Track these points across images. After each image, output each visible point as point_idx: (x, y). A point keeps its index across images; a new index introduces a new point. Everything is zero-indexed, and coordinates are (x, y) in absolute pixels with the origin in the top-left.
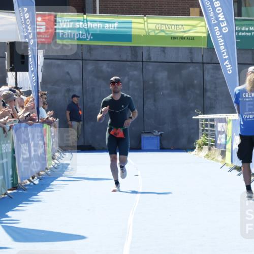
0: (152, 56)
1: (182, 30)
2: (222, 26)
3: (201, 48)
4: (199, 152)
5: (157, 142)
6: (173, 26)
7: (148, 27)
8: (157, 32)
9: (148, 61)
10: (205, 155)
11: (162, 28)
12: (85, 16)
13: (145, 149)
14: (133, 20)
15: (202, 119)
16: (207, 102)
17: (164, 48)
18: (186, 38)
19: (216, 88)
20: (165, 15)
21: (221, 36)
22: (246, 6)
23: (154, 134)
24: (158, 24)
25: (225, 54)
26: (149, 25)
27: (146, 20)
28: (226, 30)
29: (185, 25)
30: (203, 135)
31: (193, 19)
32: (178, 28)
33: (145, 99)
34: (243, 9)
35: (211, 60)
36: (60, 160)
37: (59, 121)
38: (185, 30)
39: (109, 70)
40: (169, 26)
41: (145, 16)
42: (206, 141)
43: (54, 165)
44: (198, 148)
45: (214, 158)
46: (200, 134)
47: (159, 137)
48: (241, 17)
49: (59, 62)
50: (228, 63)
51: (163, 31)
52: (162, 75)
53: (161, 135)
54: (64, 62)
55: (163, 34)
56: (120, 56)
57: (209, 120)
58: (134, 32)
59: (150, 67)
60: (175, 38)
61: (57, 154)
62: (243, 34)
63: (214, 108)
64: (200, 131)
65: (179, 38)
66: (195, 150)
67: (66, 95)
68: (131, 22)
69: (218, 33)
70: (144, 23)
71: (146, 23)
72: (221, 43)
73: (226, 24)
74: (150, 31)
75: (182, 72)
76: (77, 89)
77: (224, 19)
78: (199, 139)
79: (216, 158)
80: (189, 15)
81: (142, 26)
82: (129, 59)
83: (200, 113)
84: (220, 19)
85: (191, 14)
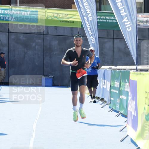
0: (49, 31)
1: (67, 17)
2: (89, 16)
3: (78, 28)
5: (51, 81)
6: (62, 15)
8: (52, 17)
9: (47, 34)
11: (56, 16)
12: (11, 7)
17: (56, 27)
18: (69, 22)
20: (57, 8)
22: (104, 5)
23: (50, 76)
24: (53, 13)
26: (48, 13)
27: (46, 10)
28: (91, 18)
29: (69, 14)
31: (73, 11)
32: (65, 16)
33: (44, 56)
34: (102, 6)
35: (83, 35)
38: (69, 17)
39: (24, 39)
41: (46, 8)
47: (52, 79)
48: (101, 10)
51: (56, 17)
52: (55, 43)
53: (53, 77)
55: (56, 19)
59: (48, 38)
60: (63, 22)
62: (102, 21)
65: (65, 22)
69: (86, 20)
70: (45, 12)
71: (46, 12)
72: (88, 26)
73: (91, 15)
74: (48, 17)
75: (67, 41)
76: (5, 49)
77: (90, 12)
80: (71, 9)
84: (87, 12)
85: (72, 8)
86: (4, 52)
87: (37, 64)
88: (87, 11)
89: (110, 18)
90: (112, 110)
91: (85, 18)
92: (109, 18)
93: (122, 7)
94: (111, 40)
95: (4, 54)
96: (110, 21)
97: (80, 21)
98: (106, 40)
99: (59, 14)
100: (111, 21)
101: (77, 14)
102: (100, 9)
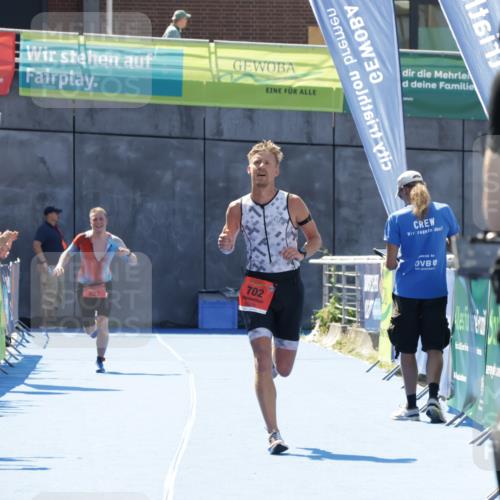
0: (225, 127)
1: (291, 74)
2: (368, 69)
3: (330, 113)
4: (321, 335)
5: (231, 312)
6: (271, 66)
7: (217, 65)
8: (236, 76)
9: (216, 137)
10: (334, 342)
11: (248, 70)
13: (205, 327)
14: (186, 50)
15: (330, 265)
16: (341, 230)
17: (251, 111)
18: (298, 92)
19: (360, 199)
20: (255, 39)
21: (366, 91)
22: (427, 25)
23: (227, 295)
24: (240, 60)
25: (376, 129)
26: (220, 62)
27: (213, 50)
28: (378, 77)
30: (332, 300)
31: (314, 50)
32: (281, 69)
33: (208, 219)
34: (422, 31)
35: (352, 140)
36: (20, 348)
37: (21, 263)
38: (298, 73)
39: (132, 155)
40: (263, 64)
41: (211, 41)
42: (337, 312)
43: (7, 358)
44: (320, 326)
45: (353, 350)
46: (325, 298)
48: (416, 48)
49: (24, 136)
50: (383, 148)
51: (251, 75)
54: (36, 136)
55: (249, 81)
56: (156, 127)
57: (343, 268)
58: (187, 75)
59: (221, 151)
60: (275, 91)
61: (15, 336)
62: (420, 85)
63: (357, 241)
64: (326, 291)
65: (283, 91)
66: (314, 332)
67: (39, 207)
68: (182, 55)
70: (210, 58)
71: (213, 56)
72: (365, 105)
73: (377, 66)
74: (221, 74)
75: (290, 162)
76: (62, 195)
78: (321, 308)
79: (357, 350)
80: (306, 42)
81: (204, 63)
82: (176, 132)
83: (326, 251)
84: (364, 55)
85: (310, 40)
86: (58, 207)
87: (179, 247)
88: (363, 51)
89: (450, 75)
90: (459, 420)
91: (355, 75)
92: (445, 76)
93: (493, 37)
94: (456, 157)
95: (58, 211)
96: (448, 87)
97: (338, 89)
98: (436, 157)
99: (260, 63)
100: (455, 86)
101: (324, 61)
102: (414, 44)
